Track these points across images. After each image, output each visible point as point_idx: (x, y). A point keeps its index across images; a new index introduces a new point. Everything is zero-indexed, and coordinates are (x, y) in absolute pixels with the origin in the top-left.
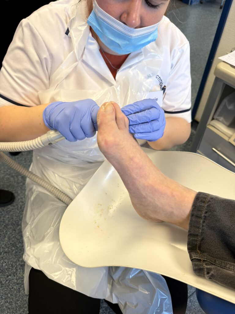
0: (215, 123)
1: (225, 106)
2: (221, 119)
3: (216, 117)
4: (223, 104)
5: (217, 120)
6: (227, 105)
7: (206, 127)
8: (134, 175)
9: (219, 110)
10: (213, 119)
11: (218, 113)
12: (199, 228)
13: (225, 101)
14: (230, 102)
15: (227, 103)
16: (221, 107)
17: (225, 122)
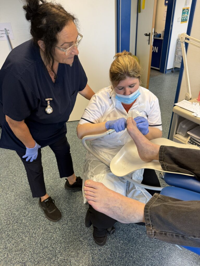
0: (177, 135)
1: (181, 126)
2: (180, 133)
3: (177, 132)
4: (180, 125)
5: (178, 134)
6: (182, 126)
7: (173, 138)
8: (140, 140)
9: (179, 128)
10: (176, 133)
11: (178, 130)
12: (162, 155)
13: (181, 124)
14: (183, 124)
15: (182, 124)
16: (179, 127)
17: (183, 135)
